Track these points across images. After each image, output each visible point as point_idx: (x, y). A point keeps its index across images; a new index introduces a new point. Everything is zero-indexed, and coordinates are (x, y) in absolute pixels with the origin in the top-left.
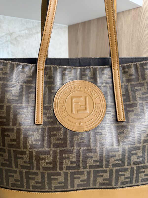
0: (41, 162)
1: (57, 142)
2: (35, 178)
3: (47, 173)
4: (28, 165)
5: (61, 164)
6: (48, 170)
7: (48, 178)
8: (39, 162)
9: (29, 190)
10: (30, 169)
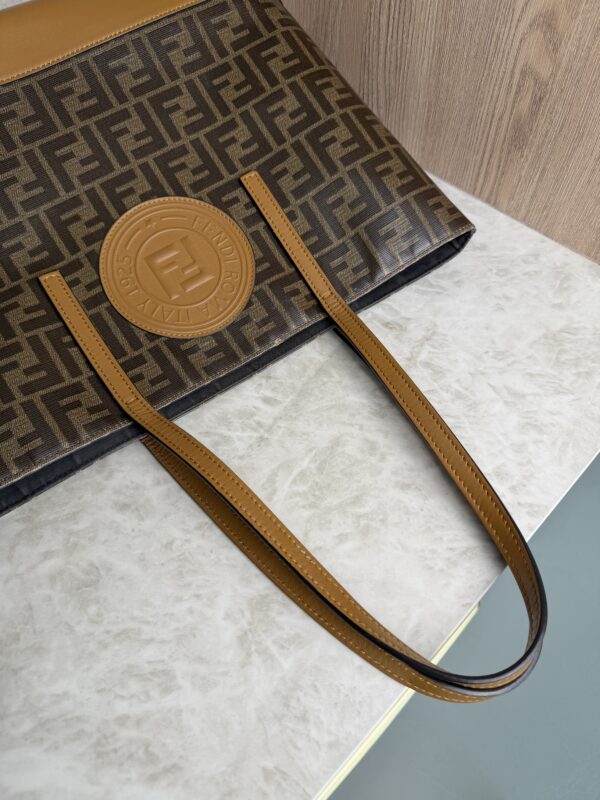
0: (194, 105)
1: (182, 159)
2: (186, 55)
3: (166, 82)
4: (216, 82)
5: (146, 118)
6: (168, 91)
7: (156, 71)
8: (197, 103)
9: (183, 15)
10: (207, 74)
